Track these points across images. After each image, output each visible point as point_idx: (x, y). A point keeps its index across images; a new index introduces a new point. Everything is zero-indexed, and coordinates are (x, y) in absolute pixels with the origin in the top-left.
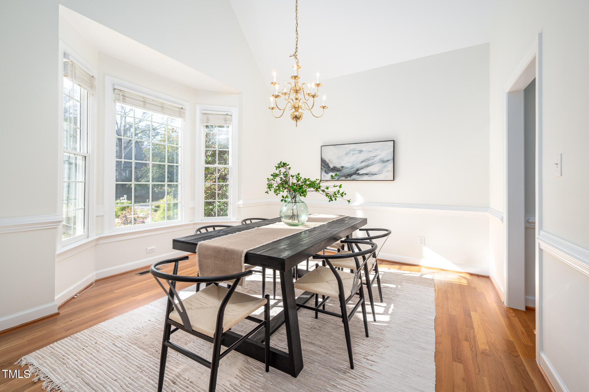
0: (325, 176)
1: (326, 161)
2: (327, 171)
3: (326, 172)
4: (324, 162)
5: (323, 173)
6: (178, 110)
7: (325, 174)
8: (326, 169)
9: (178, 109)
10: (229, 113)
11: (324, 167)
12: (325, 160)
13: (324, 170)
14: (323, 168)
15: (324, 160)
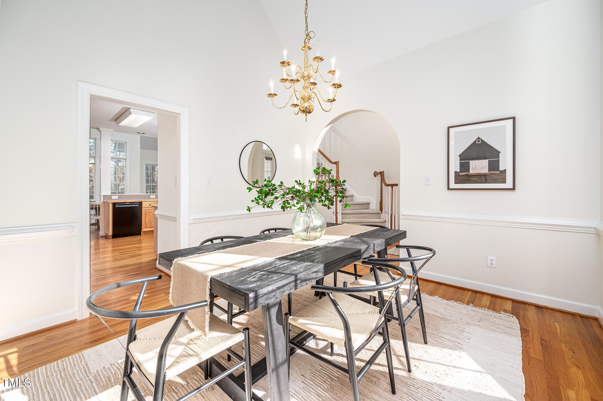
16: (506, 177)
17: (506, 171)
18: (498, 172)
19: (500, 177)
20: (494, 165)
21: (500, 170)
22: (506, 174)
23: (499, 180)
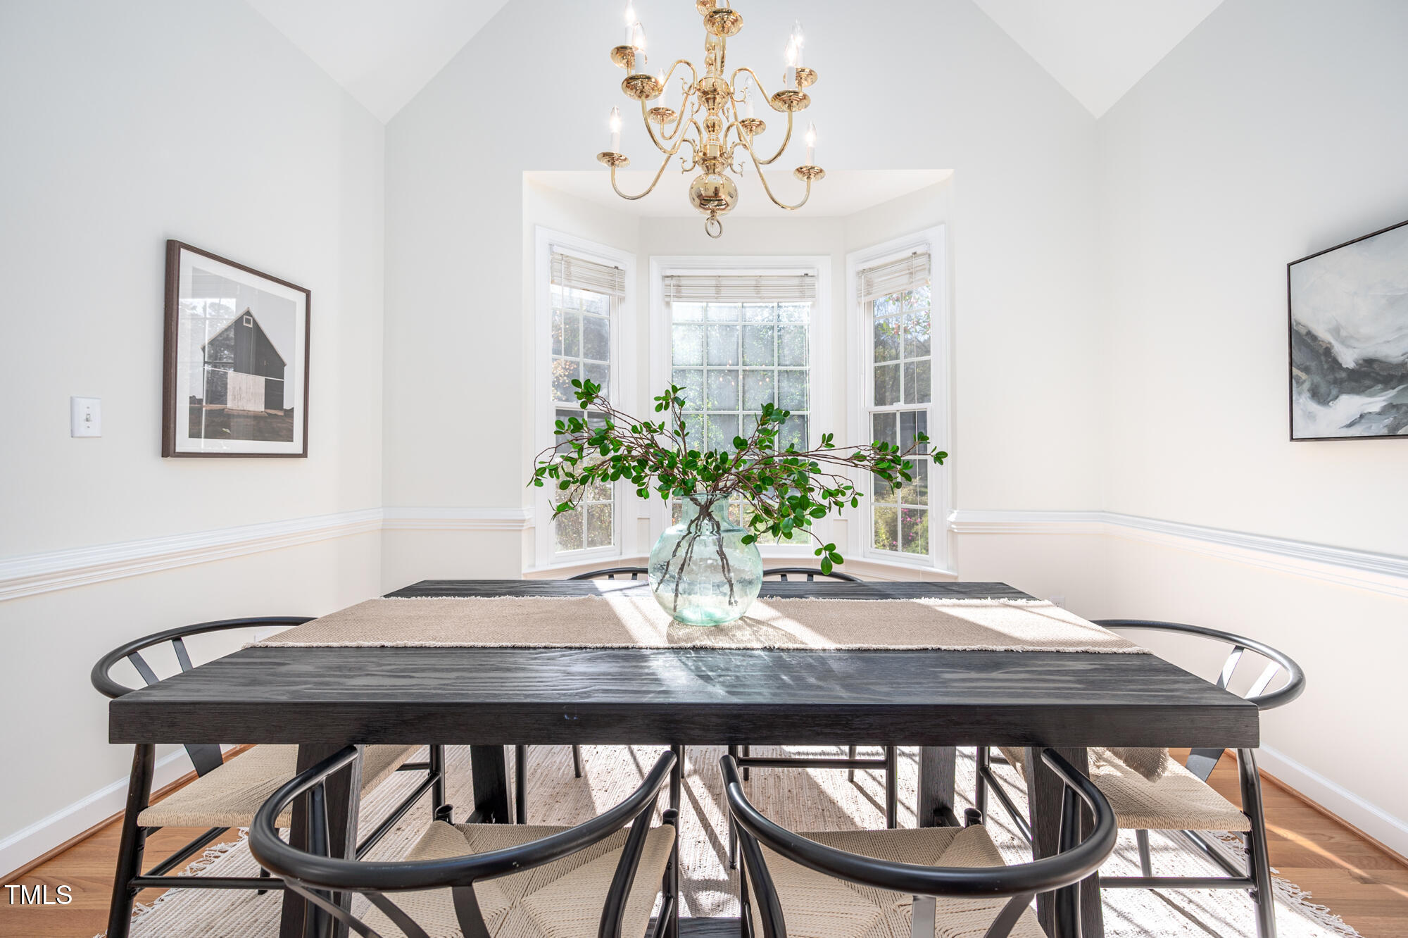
0: (1311, 416)
1: (1315, 338)
2: (1323, 389)
3: (1316, 395)
4: (1308, 346)
5: (1304, 402)
6: (796, 281)
7: (1313, 406)
8: (1317, 379)
9: (797, 279)
10: (920, 250)
11: (1306, 370)
12: (1309, 333)
13: (1306, 386)
14: (1303, 376)
15: (1303, 331)
16: (293, 427)
17: (293, 412)
18: (280, 413)
19: (284, 425)
20: (274, 394)
21: (284, 407)
22: (293, 420)
23: (282, 434)
